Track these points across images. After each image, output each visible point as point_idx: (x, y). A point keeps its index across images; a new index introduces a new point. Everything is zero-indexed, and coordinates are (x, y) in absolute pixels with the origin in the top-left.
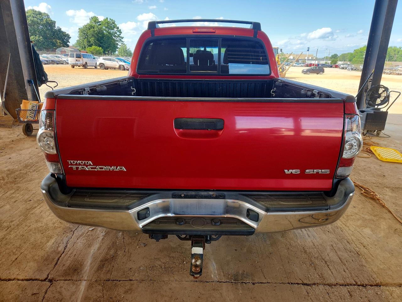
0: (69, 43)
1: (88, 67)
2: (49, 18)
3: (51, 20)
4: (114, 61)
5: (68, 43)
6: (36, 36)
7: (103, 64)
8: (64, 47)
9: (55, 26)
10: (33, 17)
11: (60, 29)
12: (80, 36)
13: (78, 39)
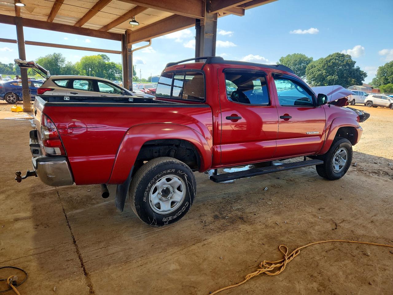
0: (364, 81)
1: (356, 104)
2: (350, 59)
3: (352, 61)
4: (385, 98)
5: (362, 82)
6: (333, 76)
7: (371, 101)
8: (357, 85)
9: (353, 66)
10: (336, 59)
11: (359, 68)
12: (379, 74)
13: (376, 77)
